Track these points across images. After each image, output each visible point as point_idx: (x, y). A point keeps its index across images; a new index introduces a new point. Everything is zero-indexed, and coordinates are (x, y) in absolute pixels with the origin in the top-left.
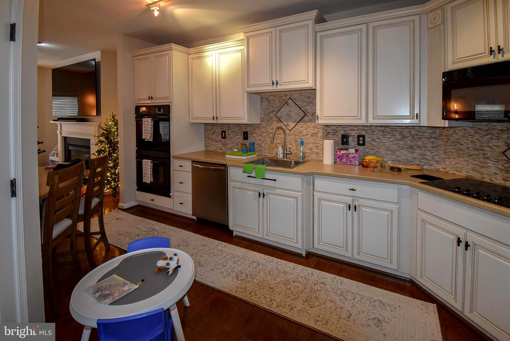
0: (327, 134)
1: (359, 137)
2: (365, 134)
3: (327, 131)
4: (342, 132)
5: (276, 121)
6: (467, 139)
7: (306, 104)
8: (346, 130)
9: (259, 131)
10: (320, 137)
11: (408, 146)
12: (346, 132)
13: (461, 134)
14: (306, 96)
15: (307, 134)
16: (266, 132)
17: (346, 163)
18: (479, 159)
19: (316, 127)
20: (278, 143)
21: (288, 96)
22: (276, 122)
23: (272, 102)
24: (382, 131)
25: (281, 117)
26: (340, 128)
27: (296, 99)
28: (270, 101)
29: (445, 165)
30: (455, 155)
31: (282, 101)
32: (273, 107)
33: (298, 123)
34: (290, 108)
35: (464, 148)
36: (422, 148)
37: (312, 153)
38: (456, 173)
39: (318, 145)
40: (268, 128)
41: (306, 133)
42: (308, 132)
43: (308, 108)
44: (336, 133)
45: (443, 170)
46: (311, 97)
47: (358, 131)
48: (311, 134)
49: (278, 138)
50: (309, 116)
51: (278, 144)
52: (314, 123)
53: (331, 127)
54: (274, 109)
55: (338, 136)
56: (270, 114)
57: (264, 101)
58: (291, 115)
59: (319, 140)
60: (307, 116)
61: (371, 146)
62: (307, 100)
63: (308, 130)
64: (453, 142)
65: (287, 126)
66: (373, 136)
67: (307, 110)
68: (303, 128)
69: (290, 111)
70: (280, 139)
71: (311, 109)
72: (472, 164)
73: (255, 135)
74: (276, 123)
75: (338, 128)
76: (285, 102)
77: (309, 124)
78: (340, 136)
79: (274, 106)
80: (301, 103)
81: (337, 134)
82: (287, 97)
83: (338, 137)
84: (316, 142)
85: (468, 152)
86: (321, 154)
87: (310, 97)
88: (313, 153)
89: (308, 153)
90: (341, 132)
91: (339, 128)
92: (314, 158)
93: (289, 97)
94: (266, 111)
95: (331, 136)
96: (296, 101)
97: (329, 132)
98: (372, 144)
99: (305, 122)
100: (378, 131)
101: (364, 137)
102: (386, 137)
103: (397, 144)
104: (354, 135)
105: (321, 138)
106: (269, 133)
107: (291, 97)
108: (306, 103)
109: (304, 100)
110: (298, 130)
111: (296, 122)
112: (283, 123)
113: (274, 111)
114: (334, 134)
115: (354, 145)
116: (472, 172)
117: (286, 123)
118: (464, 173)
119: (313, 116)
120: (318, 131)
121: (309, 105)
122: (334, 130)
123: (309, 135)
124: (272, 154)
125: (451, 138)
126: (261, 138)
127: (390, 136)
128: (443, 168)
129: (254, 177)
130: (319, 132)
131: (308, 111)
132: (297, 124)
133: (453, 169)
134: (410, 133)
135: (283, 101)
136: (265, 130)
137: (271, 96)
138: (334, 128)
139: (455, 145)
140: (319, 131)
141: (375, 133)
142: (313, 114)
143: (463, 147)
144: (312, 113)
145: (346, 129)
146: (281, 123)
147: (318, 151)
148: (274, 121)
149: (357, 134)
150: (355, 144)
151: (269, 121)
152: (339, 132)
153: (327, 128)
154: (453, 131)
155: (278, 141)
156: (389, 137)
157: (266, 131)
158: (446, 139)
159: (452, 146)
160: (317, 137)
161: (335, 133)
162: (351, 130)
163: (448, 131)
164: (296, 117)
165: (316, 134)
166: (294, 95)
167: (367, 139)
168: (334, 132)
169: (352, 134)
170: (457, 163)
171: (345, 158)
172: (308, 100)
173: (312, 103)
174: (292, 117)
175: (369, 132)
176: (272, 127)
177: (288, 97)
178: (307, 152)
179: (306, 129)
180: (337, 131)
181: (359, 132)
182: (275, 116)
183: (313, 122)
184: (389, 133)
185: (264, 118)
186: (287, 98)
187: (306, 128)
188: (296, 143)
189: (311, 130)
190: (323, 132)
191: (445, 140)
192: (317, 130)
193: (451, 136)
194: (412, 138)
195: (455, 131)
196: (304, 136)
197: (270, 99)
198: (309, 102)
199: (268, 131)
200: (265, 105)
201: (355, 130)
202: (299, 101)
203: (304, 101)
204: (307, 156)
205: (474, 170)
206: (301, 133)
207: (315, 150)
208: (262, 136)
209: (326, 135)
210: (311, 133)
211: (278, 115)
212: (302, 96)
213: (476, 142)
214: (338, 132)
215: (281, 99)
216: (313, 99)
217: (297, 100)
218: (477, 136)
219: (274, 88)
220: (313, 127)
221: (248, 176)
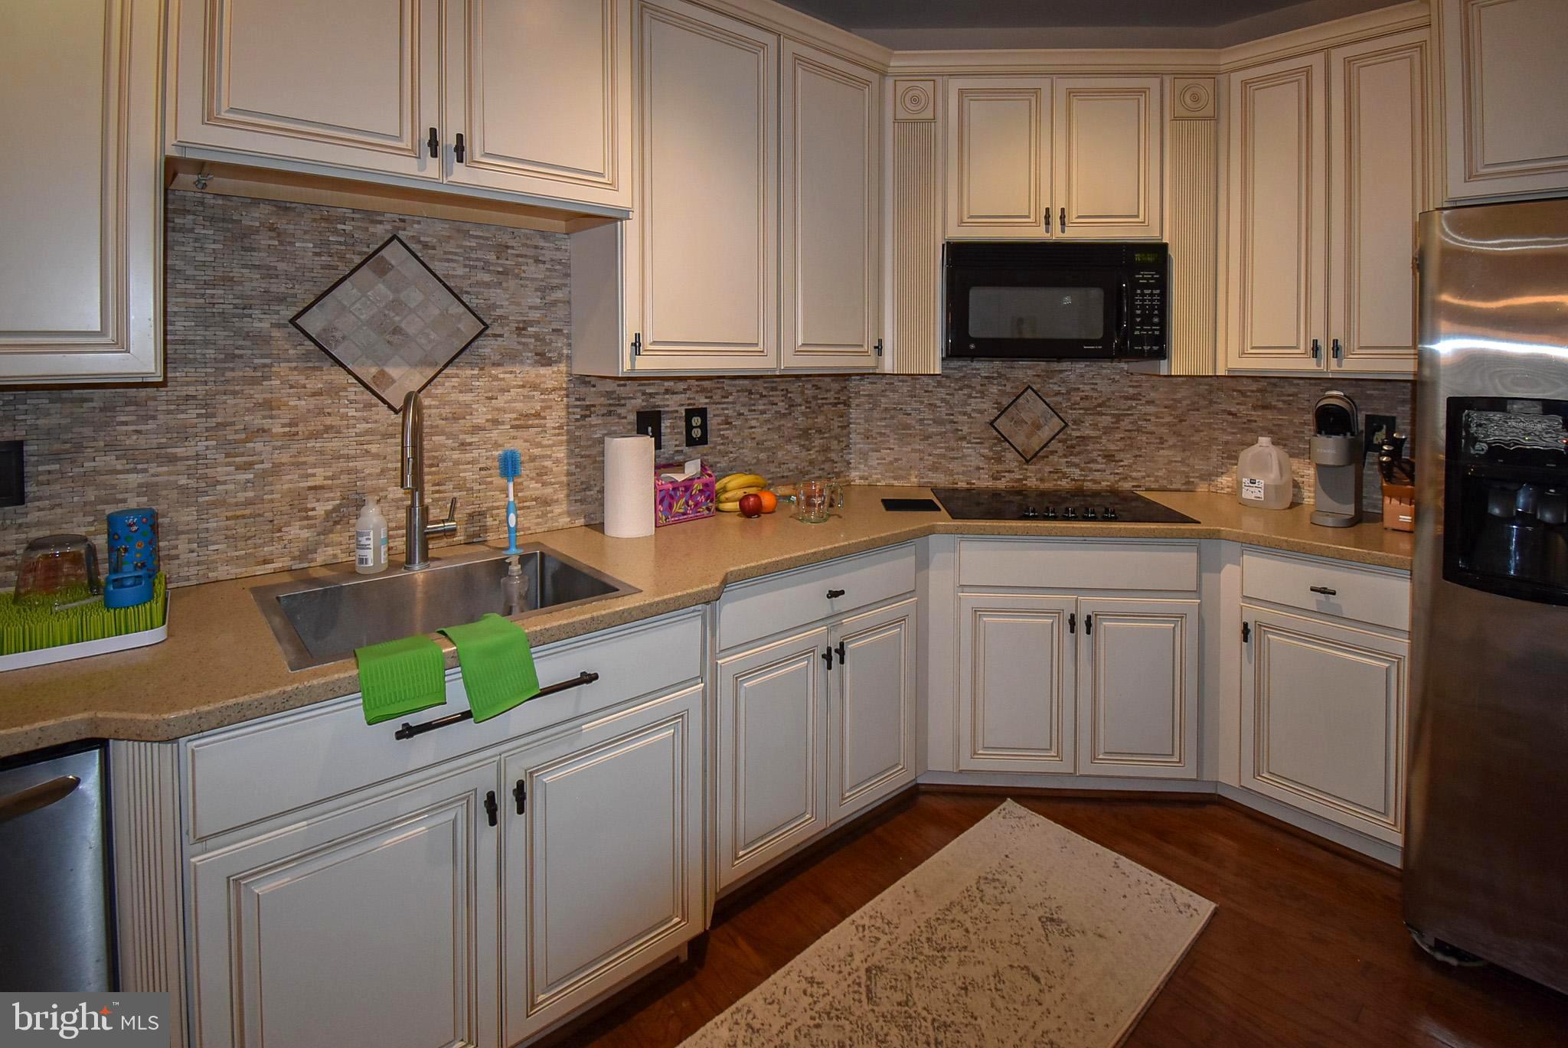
0: (583, 413)
1: (690, 414)
2: (706, 404)
3: (584, 400)
4: (639, 402)
5: (299, 358)
6: (920, 402)
7: (487, 278)
8: (650, 394)
9: (151, 425)
10: (554, 428)
11: (800, 430)
12: (652, 400)
13: (905, 390)
14: (487, 239)
15: (495, 422)
16: (207, 429)
17: (684, 514)
18: (945, 442)
19: (535, 387)
20: (310, 488)
21: (381, 222)
22: (294, 364)
23: (264, 240)
24: (746, 390)
25: (338, 335)
26: (631, 388)
27: (434, 248)
28: (247, 233)
29: (866, 468)
30: (892, 441)
31: (340, 243)
32: (269, 273)
33: (446, 366)
34: (396, 291)
35: (913, 422)
36: (824, 433)
37: (521, 505)
38: (896, 483)
39: (548, 463)
40: (231, 402)
41: (490, 417)
42: (498, 409)
43: (497, 296)
44: (618, 405)
45: (862, 482)
46: (512, 248)
47: (687, 396)
48: (515, 419)
49: (311, 459)
50: (501, 336)
51: (311, 495)
52: (528, 368)
53: (599, 383)
54: (279, 287)
55: (625, 418)
56: (250, 316)
57: (192, 230)
58: (403, 325)
59: (550, 442)
60: (496, 336)
61: (722, 444)
62: (492, 257)
63: (500, 402)
64: (886, 409)
65: (377, 385)
66: (723, 409)
67: (494, 307)
68: (471, 391)
69: (397, 305)
70: (325, 464)
71: (513, 303)
72: (930, 455)
73: (109, 459)
74: (295, 368)
75: (622, 388)
76: (360, 253)
77: (506, 373)
78: (633, 417)
79: (282, 266)
80: (460, 271)
81: (621, 411)
82: (379, 229)
83: (625, 421)
84: (537, 451)
85: (920, 430)
86: (557, 501)
87: (507, 247)
88: (526, 504)
89: (498, 508)
90: (632, 401)
91: (628, 388)
92: (529, 529)
93: (387, 231)
94: (213, 296)
95: (600, 422)
96: (432, 258)
97: (594, 406)
98: (723, 437)
99: (482, 363)
100: (738, 391)
101: (702, 413)
102: (755, 410)
103: (779, 428)
104: (676, 409)
105: (559, 435)
106: (243, 436)
107: (404, 230)
108: (489, 271)
109: (478, 260)
110: (444, 404)
111: (436, 364)
112: (350, 372)
113: (281, 299)
114: (610, 413)
115: (676, 446)
116: (930, 474)
117: (374, 370)
118: (914, 480)
119: (525, 336)
120: (543, 404)
121: (504, 285)
122: (609, 394)
123: (503, 423)
124: (265, 562)
125: (883, 400)
126: (169, 473)
127: (764, 405)
128: (861, 478)
129: (466, 715)
130: (550, 407)
131: (499, 312)
132: (440, 372)
133: (887, 474)
134: (802, 393)
135: (345, 243)
136: (199, 416)
137: (256, 202)
138: (611, 386)
139: (892, 418)
140: (549, 404)
141: (731, 399)
142: (521, 325)
143: (909, 421)
144: (518, 322)
145: (651, 391)
146: (337, 368)
147: (549, 490)
148: (279, 359)
149: (683, 405)
150: (677, 443)
151: (241, 356)
152: (627, 401)
153: (583, 390)
154: (887, 384)
155: (314, 475)
156: (761, 407)
157: (212, 422)
158: (870, 403)
159: (885, 419)
160: (538, 433)
161: (612, 408)
162: (667, 391)
163: (875, 383)
164: (433, 336)
165: (537, 415)
166: (419, 223)
167: (713, 422)
168: (610, 405)
169: (668, 406)
170: (896, 460)
171: (681, 497)
172: (500, 261)
173: (517, 276)
174: (407, 335)
175: (717, 398)
176: (269, 396)
177: (381, 231)
178: (494, 504)
179: (491, 398)
180: (620, 401)
181: (689, 399)
182: (285, 326)
183: (522, 362)
184: (762, 396)
185: (192, 342)
186: (373, 234)
187: (490, 394)
188: (433, 469)
189: (515, 401)
190: (568, 406)
191: (867, 406)
192: (543, 401)
193: (883, 396)
194: (806, 408)
195: (893, 384)
196: (477, 429)
197: (246, 222)
198: (501, 269)
199: (233, 424)
200: (200, 257)
201: (676, 393)
202: (450, 257)
203: (476, 263)
204: (497, 522)
205: (934, 468)
206: (464, 418)
207: (535, 489)
208: (173, 459)
209: (579, 417)
210: (514, 416)
211: (314, 323)
212: (466, 234)
213: (940, 407)
214: (623, 402)
215: (336, 232)
216: (520, 259)
217: (439, 252)
218: (942, 392)
219: (429, 172)
220: (523, 386)
221: (400, 735)
